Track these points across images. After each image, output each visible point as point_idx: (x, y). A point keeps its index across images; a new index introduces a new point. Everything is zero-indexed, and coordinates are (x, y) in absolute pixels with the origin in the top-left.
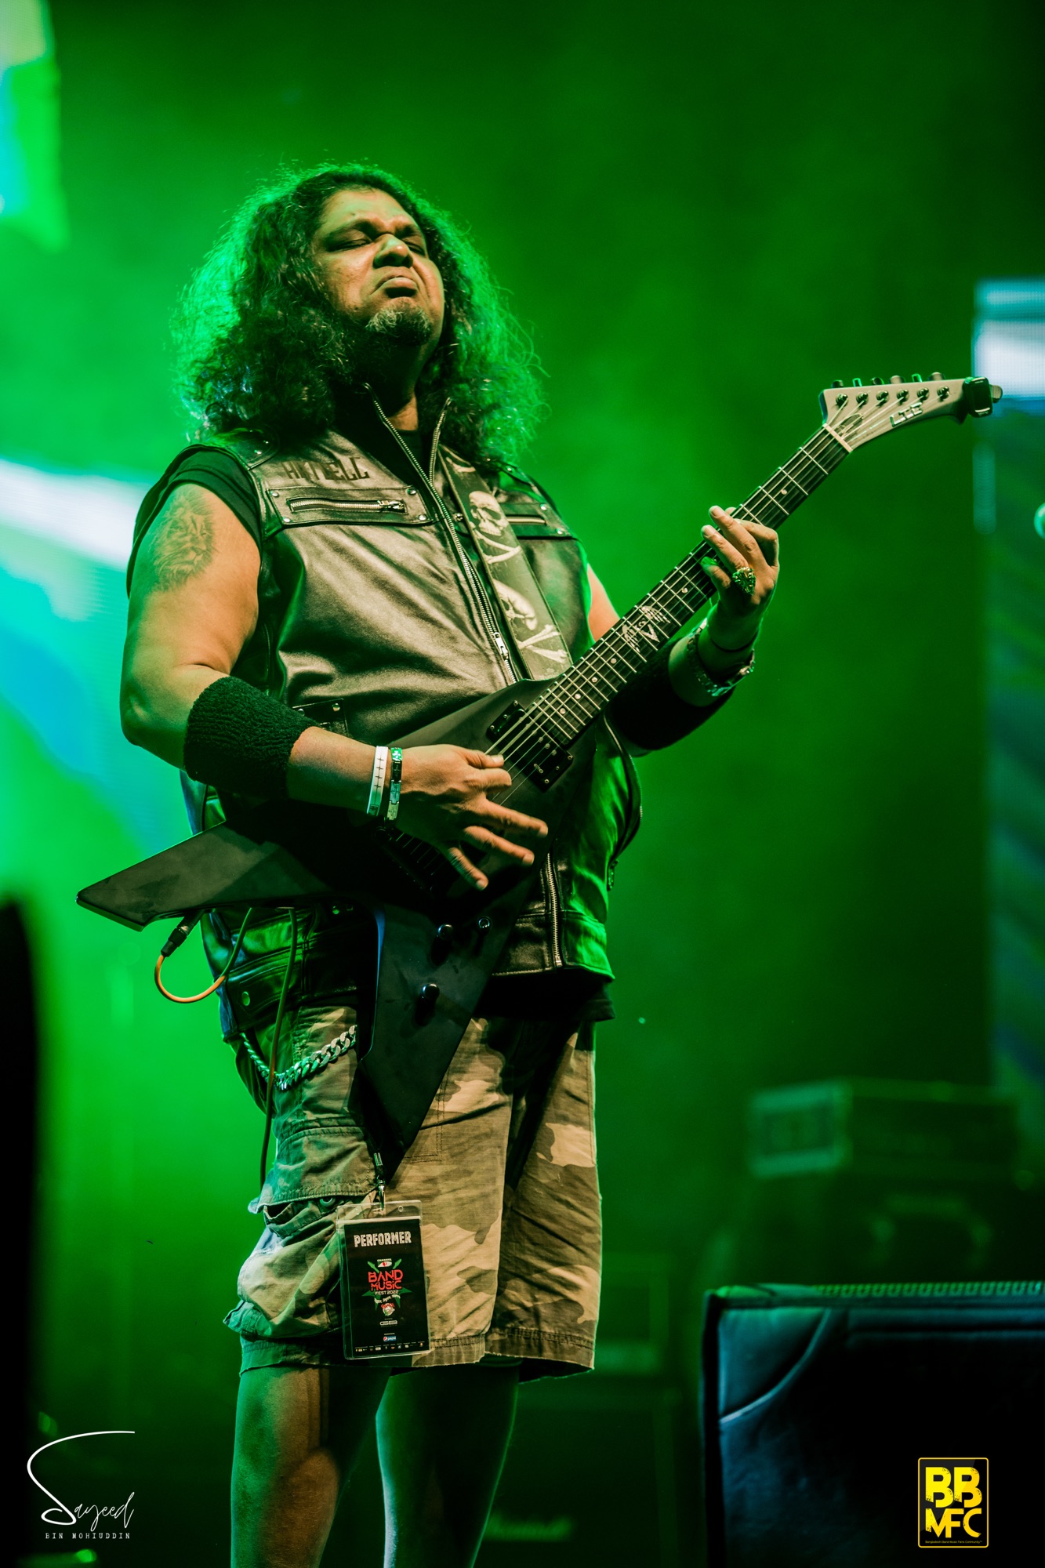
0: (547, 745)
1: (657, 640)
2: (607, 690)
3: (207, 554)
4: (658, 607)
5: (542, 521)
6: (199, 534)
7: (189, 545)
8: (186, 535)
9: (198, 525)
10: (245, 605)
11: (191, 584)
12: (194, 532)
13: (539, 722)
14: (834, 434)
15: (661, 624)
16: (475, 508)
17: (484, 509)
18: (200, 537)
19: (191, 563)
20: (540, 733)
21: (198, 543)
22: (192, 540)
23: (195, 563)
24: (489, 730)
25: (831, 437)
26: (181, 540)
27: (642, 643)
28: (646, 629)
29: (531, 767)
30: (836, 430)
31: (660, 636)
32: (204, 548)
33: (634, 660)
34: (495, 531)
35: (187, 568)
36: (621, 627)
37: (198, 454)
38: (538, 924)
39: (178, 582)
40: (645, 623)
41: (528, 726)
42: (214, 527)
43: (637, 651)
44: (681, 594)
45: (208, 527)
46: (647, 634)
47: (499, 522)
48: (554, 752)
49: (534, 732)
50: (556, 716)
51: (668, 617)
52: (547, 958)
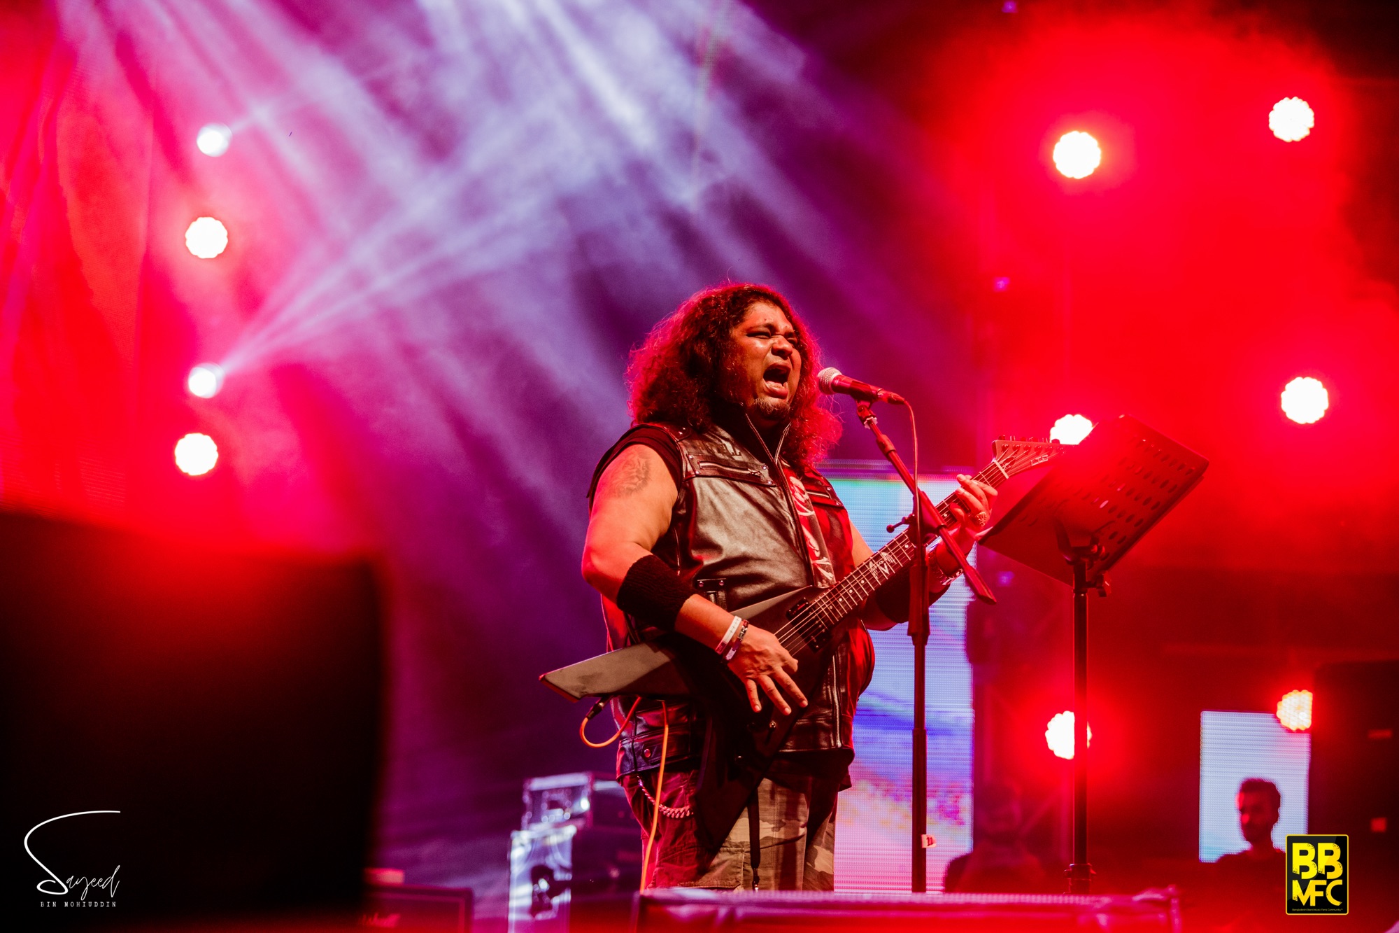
0: (820, 626)
1: (888, 573)
2: (857, 598)
3: (645, 481)
4: (890, 554)
5: (828, 496)
6: (641, 469)
7: (635, 474)
8: (633, 468)
9: (641, 465)
10: (663, 512)
11: (634, 496)
12: (638, 467)
13: (817, 612)
14: (1000, 467)
15: (891, 564)
16: (792, 485)
17: (797, 486)
18: (642, 471)
19: (635, 484)
20: (816, 619)
21: (640, 473)
22: (637, 472)
23: (638, 484)
24: (788, 612)
25: (998, 468)
26: (630, 471)
27: (880, 574)
28: (882, 565)
29: (810, 638)
30: (1001, 465)
31: (890, 571)
32: (643, 477)
33: (874, 583)
34: (803, 500)
35: (633, 487)
36: (869, 562)
37: (644, 429)
38: (827, 721)
39: (627, 494)
40: (882, 562)
41: (811, 614)
42: (650, 466)
43: (876, 578)
44: (904, 548)
45: (647, 465)
46: (883, 569)
47: (804, 496)
48: (823, 630)
49: (814, 617)
50: (827, 610)
51: (896, 560)
52: (832, 742)
